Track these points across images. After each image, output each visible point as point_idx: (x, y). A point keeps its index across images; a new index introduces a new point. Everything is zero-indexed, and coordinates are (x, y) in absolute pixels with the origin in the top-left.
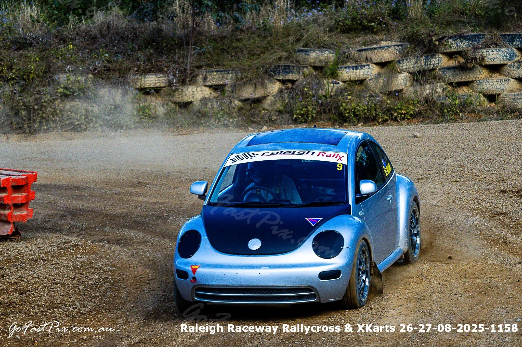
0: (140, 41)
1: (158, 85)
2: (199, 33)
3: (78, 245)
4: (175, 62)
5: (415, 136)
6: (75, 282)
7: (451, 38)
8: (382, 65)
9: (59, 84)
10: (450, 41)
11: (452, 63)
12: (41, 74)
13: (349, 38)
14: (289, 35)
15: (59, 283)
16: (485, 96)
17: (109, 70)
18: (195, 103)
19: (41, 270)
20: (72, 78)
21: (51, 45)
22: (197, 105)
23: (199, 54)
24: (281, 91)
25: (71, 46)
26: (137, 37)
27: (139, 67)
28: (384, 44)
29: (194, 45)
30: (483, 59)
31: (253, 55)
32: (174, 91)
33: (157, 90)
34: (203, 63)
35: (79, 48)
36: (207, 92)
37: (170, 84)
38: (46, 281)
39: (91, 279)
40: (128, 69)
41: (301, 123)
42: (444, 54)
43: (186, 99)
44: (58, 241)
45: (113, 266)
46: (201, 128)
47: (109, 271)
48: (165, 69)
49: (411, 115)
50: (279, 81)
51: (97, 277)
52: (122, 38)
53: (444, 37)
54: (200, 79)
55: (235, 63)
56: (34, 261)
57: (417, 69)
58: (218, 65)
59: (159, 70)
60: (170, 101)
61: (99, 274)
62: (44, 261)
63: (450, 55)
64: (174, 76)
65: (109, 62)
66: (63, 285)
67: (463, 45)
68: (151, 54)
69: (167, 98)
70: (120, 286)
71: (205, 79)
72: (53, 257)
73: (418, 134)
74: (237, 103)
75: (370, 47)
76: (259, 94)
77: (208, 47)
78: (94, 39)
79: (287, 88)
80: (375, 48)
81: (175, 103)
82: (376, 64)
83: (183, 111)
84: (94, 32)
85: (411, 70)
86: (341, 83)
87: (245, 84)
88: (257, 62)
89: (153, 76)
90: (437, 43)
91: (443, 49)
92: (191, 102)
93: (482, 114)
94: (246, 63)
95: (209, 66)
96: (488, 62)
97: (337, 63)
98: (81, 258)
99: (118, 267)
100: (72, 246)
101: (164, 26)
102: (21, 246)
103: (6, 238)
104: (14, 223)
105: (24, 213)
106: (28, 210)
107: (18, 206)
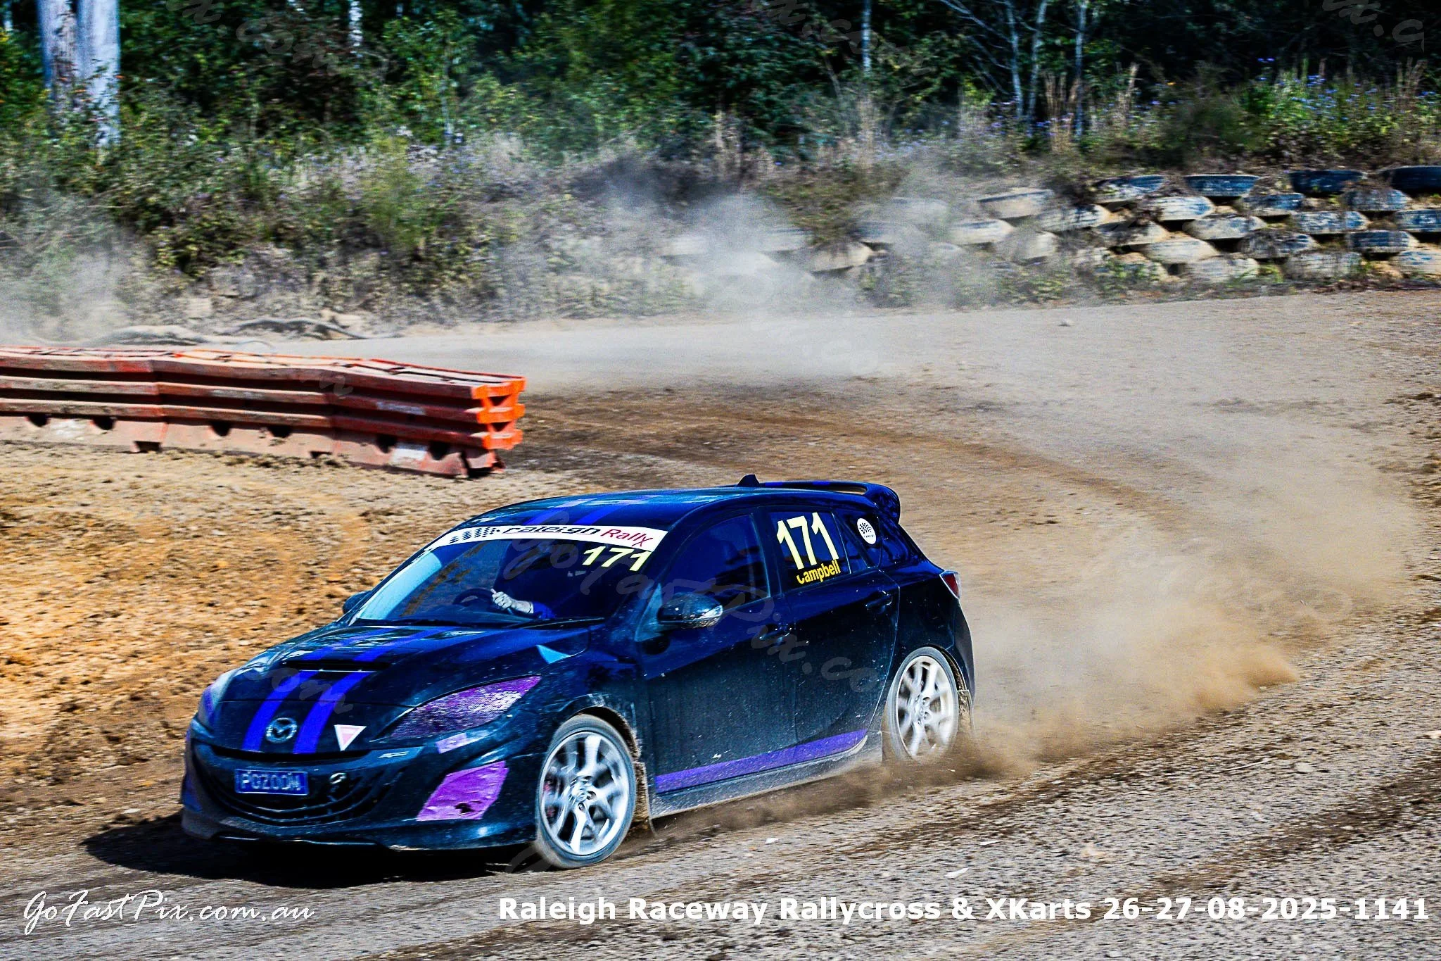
1: (694, 251)
5: (1065, 325)
7: (1113, 182)
8: (1014, 221)
9: (552, 250)
10: (1113, 186)
11: (1117, 218)
13: (966, 183)
14: (880, 180)
16: (1164, 265)
18: (748, 277)
22: (750, 279)
24: (870, 260)
27: (667, 225)
28: (1017, 191)
30: (1159, 211)
31: (830, 208)
32: (718, 260)
33: (694, 258)
36: (764, 261)
37: (711, 250)
41: (900, 306)
42: (1104, 205)
43: (734, 271)
46: (758, 314)
49: (1058, 294)
50: (867, 244)
53: (1103, 182)
54: (754, 242)
57: (1064, 228)
63: (1113, 208)
67: (1131, 193)
71: (762, 242)
73: (1068, 321)
75: (997, 196)
76: (840, 263)
79: (879, 256)
80: (1003, 198)
82: (1007, 220)
84: (599, 172)
85: (1057, 228)
86: (957, 249)
87: (819, 249)
88: (836, 218)
89: (686, 239)
90: (1093, 189)
91: (1101, 198)
92: (741, 277)
93: (1160, 292)
94: (819, 220)
95: (766, 223)
96: (1166, 217)
97: (950, 220)
101: (700, 167)
102: (505, 484)
103: (484, 473)
104: (495, 450)
105: (509, 436)
106: (513, 432)
107: (499, 426)
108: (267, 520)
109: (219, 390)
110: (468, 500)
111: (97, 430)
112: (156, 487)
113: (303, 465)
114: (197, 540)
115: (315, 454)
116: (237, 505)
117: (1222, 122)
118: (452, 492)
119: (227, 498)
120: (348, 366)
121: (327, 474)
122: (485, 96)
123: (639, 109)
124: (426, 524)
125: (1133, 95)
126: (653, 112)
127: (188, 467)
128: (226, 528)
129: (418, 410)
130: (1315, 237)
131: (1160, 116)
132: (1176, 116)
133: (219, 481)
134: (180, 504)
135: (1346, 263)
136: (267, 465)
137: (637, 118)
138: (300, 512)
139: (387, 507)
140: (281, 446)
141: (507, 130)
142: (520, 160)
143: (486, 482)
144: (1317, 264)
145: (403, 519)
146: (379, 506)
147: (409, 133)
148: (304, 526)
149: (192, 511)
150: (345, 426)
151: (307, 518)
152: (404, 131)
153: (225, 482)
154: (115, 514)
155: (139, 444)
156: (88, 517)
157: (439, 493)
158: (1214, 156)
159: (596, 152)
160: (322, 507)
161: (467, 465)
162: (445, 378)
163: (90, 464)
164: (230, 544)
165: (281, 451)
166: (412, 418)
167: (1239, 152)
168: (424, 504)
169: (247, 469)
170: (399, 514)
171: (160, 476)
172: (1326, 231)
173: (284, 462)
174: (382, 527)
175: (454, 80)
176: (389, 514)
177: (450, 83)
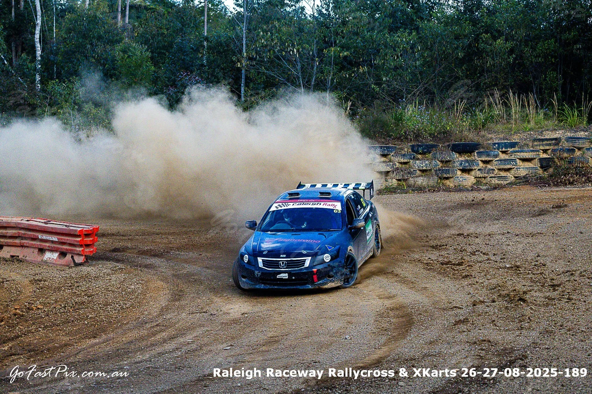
3: (122, 268)
6: (120, 290)
15: (111, 290)
19: (101, 283)
38: (103, 289)
39: (130, 288)
44: (111, 266)
45: (142, 280)
47: (141, 283)
51: (133, 287)
56: (97, 278)
61: (134, 285)
62: (103, 277)
66: (113, 291)
72: (107, 275)
98: (124, 276)
99: (146, 281)
100: (119, 269)
102: (89, 269)
103: (80, 264)
104: (85, 255)
105: (92, 250)
106: (93, 248)
107: (87, 246)
110: (73, 275)
113: (7, 261)
115: (12, 256)
117: (384, 125)
118: (67, 272)
120: (27, 221)
121: (17, 265)
122: (88, 112)
124: (57, 285)
125: (349, 113)
129: (55, 238)
130: (420, 170)
131: (360, 122)
132: (366, 122)
135: (433, 181)
138: (5, 280)
139: (40, 278)
141: (97, 126)
143: (82, 268)
144: (421, 181)
145: (47, 283)
146: (37, 278)
148: (6, 285)
150: (25, 245)
151: (7, 283)
157: (62, 272)
158: (381, 138)
160: (14, 278)
161: (74, 261)
162: (66, 226)
166: (53, 242)
167: (390, 136)
168: (55, 277)
170: (45, 281)
172: (424, 168)
174: (38, 286)
175: (76, 105)
176: (41, 281)
177: (74, 106)
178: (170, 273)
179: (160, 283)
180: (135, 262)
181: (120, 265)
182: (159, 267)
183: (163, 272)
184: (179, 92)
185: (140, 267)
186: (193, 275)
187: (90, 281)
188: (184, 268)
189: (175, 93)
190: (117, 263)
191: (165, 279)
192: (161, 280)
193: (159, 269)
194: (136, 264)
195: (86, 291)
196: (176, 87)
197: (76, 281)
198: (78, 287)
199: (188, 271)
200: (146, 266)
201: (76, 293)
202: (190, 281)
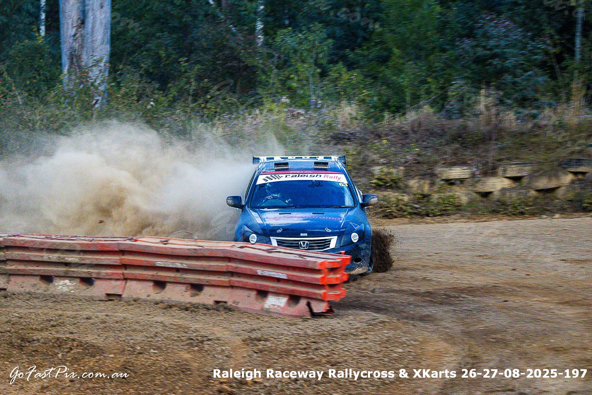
0: (447, 137)
1: (462, 177)
2: (501, 130)
3: (384, 322)
4: (478, 156)
6: (380, 355)
9: (373, 175)
12: (358, 166)
14: (581, 131)
15: (367, 356)
17: (418, 163)
18: (495, 193)
19: (351, 344)
20: (385, 170)
21: (367, 140)
22: (497, 195)
23: (501, 149)
24: (573, 182)
25: (385, 141)
26: (445, 132)
27: (445, 159)
29: (495, 140)
31: (549, 149)
32: (477, 182)
33: (462, 181)
34: (502, 157)
35: (392, 144)
36: (506, 183)
37: (473, 175)
38: (355, 354)
39: (395, 353)
40: (436, 162)
43: (487, 189)
44: (367, 318)
45: (416, 340)
46: (499, 216)
47: (413, 345)
48: (469, 162)
50: (572, 172)
51: (400, 350)
52: (432, 134)
54: (500, 170)
55: (532, 157)
56: (345, 336)
58: (517, 158)
59: (463, 163)
60: (471, 190)
61: (403, 348)
62: (354, 335)
64: (477, 168)
65: (419, 155)
66: (370, 357)
68: (457, 149)
69: (470, 188)
70: (421, 359)
71: (505, 171)
72: (362, 332)
74: (533, 193)
76: (552, 184)
77: (508, 142)
78: (406, 134)
79: (579, 180)
81: (476, 193)
83: (484, 199)
84: (407, 128)
87: (541, 175)
88: (552, 156)
89: (458, 169)
92: (490, 193)
94: (542, 157)
95: (508, 159)
98: (387, 333)
99: (420, 341)
100: (380, 323)
101: (470, 124)
102: (333, 322)
103: (321, 315)
104: (329, 301)
105: (338, 292)
106: (341, 290)
107: (332, 286)
108: (184, 343)
109: (160, 262)
110: (309, 332)
111: (83, 287)
112: (117, 322)
113: (208, 309)
114: (141, 356)
115: (217, 302)
116: (166, 334)
118: (300, 327)
119: (160, 329)
120: (242, 247)
121: (223, 315)
122: (337, 78)
123: (434, 86)
124: (284, 347)
126: (442, 88)
127: (137, 310)
128: (159, 348)
129: (282, 274)
133: (155, 319)
134: (131, 333)
136: (187, 309)
137: (432, 92)
138: (205, 339)
139: (259, 336)
140: (197, 297)
141: (349, 100)
142: (356, 119)
143: (323, 321)
145: (269, 344)
146: (254, 335)
147: (288, 101)
148: (206, 347)
149: (139, 337)
150: (236, 284)
151: (209, 343)
152: (285, 99)
153: (159, 319)
154: (90, 338)
155: (108, 295)
156: (74, 340)
157: (293, 327)
159: (404, 114)
160: (219, 335)
161: (311, 310)
162: (300, 255)
163: (77, 307)
164: (160, 358)
165: (196, 300)
166: (279, 280)
168: (282, 334)
169: (175, 312)
170: (266, 340)
171: (120, 315)
173: (197, 308)
174: (255, 349)
175: (319, 67)
176: (260, 340)
177: (315, 69)
178: (458, 328)
179: (442, 345)
180: (405, 312)
181: (382, 317)
182: (442, 320)
183: (447, 327)
184: (477, 46)
185: (413, 319)
186: (495, 332)
187: (335, 341)
188: (480, 321)
189: (473, 47)
190: (376, 313)
191: (450, 339)
192: (446, 340)
193: (443, 323)
194: (405, 315)
195: (328, 356)
196: (474, 37)
197: (313, 340)
198: (316, 349)
199: (486, 327)
200: (423, 319)
201: (313, 359)
202: (489, 342)
